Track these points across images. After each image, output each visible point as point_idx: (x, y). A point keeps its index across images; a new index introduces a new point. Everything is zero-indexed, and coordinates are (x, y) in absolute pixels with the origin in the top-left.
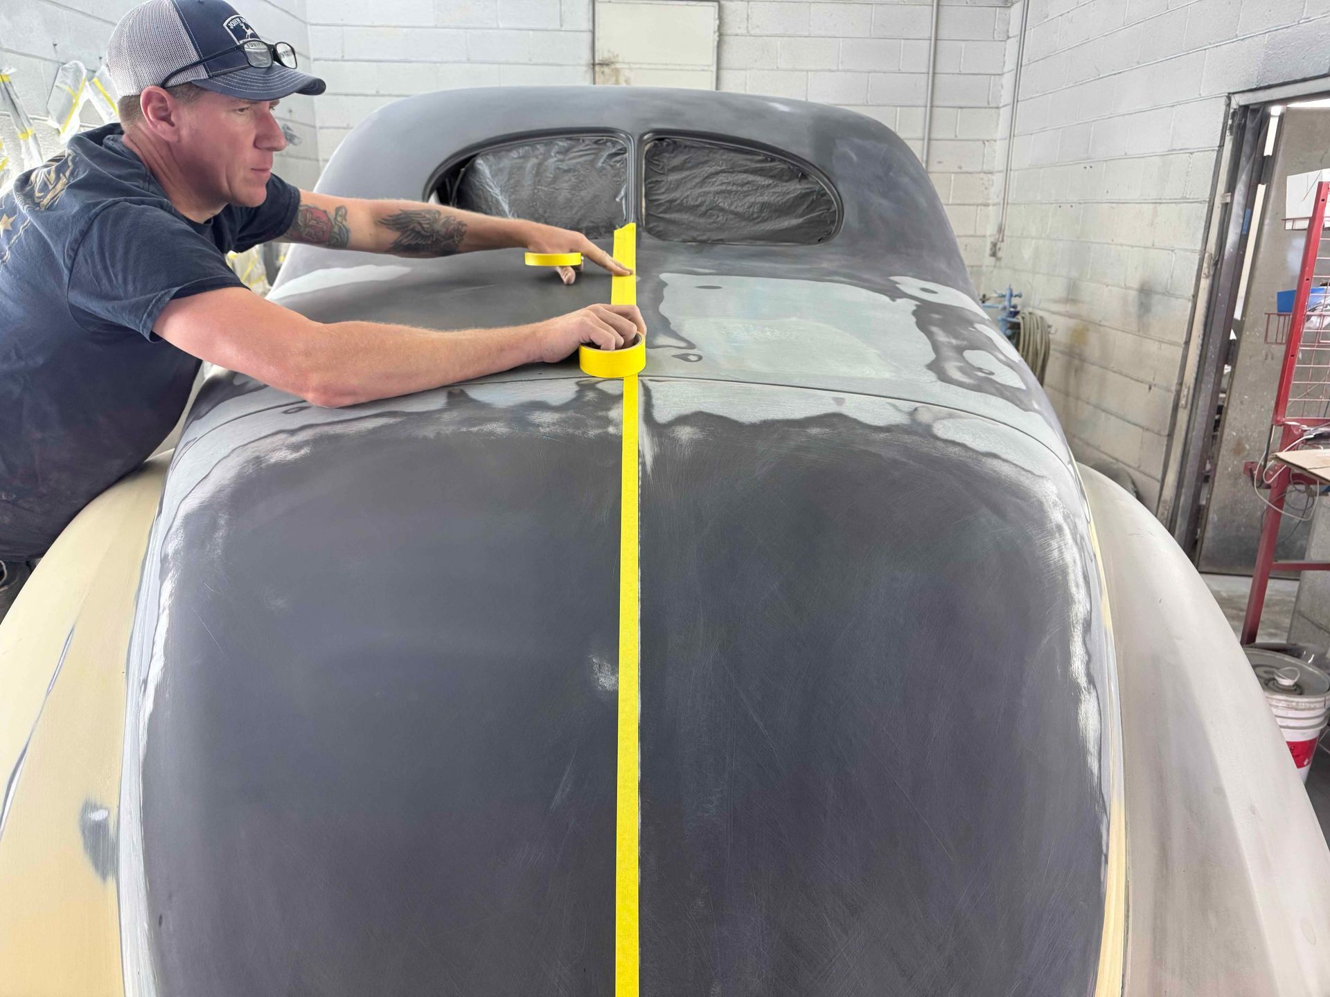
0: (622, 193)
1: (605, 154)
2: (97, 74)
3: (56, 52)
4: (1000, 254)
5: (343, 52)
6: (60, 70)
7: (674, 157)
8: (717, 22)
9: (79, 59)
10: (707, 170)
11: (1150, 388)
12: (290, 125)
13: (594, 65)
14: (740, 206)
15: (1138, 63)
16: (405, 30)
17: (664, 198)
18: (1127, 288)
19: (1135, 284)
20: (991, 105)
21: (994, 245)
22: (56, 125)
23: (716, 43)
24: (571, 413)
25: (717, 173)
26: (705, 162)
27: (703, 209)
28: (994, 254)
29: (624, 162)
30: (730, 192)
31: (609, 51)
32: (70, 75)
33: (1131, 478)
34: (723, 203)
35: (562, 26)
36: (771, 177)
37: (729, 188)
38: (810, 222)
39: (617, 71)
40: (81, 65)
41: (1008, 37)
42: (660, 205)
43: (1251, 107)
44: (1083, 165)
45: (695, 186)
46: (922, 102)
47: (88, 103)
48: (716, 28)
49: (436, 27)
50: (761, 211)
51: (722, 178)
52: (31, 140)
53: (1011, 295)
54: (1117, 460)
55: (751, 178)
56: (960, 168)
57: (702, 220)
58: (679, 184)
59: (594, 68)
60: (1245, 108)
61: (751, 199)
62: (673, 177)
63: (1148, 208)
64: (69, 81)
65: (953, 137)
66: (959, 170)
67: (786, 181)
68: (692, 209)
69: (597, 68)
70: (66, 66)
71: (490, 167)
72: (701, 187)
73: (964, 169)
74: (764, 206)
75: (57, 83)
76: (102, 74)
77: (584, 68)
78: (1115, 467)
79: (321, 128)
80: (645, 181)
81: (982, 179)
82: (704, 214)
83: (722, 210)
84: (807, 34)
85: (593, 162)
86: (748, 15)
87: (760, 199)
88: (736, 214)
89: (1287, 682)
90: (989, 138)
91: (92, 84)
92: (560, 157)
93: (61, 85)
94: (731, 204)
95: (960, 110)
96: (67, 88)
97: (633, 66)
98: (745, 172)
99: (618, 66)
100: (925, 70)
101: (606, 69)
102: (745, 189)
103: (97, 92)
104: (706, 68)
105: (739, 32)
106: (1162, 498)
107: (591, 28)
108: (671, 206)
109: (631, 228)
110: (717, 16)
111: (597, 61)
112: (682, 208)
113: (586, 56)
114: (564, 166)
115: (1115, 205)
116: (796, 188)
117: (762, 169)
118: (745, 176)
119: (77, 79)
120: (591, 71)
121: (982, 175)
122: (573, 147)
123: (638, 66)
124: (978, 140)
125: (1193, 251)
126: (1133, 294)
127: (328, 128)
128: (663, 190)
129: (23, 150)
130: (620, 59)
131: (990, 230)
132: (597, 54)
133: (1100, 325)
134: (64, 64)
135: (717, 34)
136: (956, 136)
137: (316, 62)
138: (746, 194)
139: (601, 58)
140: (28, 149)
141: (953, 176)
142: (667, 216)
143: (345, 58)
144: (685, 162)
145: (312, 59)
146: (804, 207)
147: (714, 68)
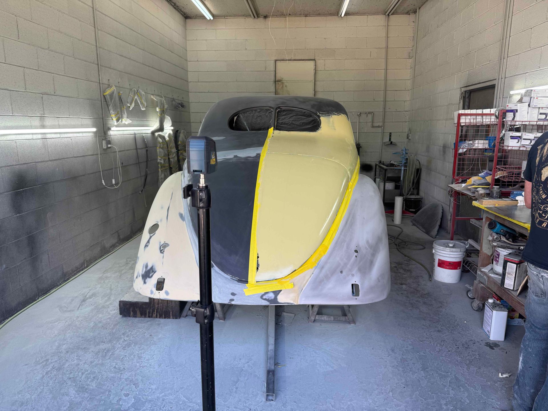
0: (271, 121)
1: (268, 112)
2: (138, 91)
3: (130, 86)
4: (410, 138)
5: (198, 79)
6: (131, 91)
7: (284, 113)
8: (315, 67)
9: (135, 88)
10: (291, 115)
11: (446, 177)
12: (183, 102)
13: (275, 81)
14: (298, 123)
15: (441, 78)
16: (217, 72)
17: (281, 122)
18: (440, 146)
19: (442, 145)
20: (406, 89)
21: (408, 135)
22: (129, 105)
23: (314, 73)
24: (255, 158)
25: (293, 116)
26: (291, 113)
27: (289, 124)
28: (408, 138)
29: (272, 114)
30: (296, 120)
31: (280, 77)
32: (133, 92)
33: (442, 206)
34: (294, 122)
35: (266, 70)
36: (305, 117)
37: (296, 119)
38: (313, 126)
39: (283, 83)
40: (136, 90)
41: (411, 68)
42: (280, 123)
43: (467, 91)
44: (429, 109)
45: (288, 119)
46: (383, 89)
47: (136, 99)
48: (314, 69)
49: (227, 71)
50: (303, 124)
51: (294, 117)
52: (125, 109)
53: (405, 150)
54: (439, 201)
55: (301, 117)
56: (396, 110)
57: (289, 126)
58: (284, 118)
59: (275, 82)
60: (466, 91)
61: (301, 121)
62: (283, 117)
63: (445, 121)
64: (132, 94)
65: (394, 100)
66: (396, 111)
67: (309, 117)
68: (287, 124)
69: (276, 83)
70: (132, 90)
71: (242, 116)
72: (289, 119)
73: (398, 110)
74: (303, 123)
75: (130, 95)
76: (140, 91)
77: (272, 83)
78: (438, 203)
79: (191, 102)
80: (277, 118)
81: (404, 113)
82: (289, 125)
83: (293, 124)
84: (344, 69)
85: (265, 114)
86: (325, 64)
87: (303, 122)
88: (297, 125)
89: (451, 245)
90: (406, 100)
91: (137, 94)
92: (258, 113)
93: (131, 95)
94: (295, 123)
95: (395, 91)
96: (132, 96)
97: (288, 81)
98: (300, 115)
99: (283, 81)
100: (383, 79)
101: (279, 83)
102: (299, 119)
103: (138, 96)
104: (311, 81)
105: (321, 69)
106: (450, 211)
107: (275, 70)
108: (282, 123)
109: (272, 128)
110: (314, 65)
111: (276, 80)
112: (285, 124)
113: (273, 78)
114: (259, 115)
115: (437, 121)
116: (311, 119)
117: (304, 115)
118: (300, 116)
119: (134, 94)
120: (275, 83)
121: (404, 112)
122: (261, 111)
123: (289, 81)
124: (403, 101)
125: (454, 134)
126: (442, 148)
127: (193, 102)
128: (281, 120)
129: (123, 112)
130: (284, 79)
131: (407, 130)
132: (276, 77)
133: (434, 159)
134: (132, 89)
135: (314, 70)
136: (395, 100)
137: (190, 83)
138: (300, 120)
139: (278, 79)
140: (124, 112)
141: (394, 113)
142: (281, 126)
143: (199, 81)
144: (286, 114)
145: (189, 82)
146: (312, 123)
147: (314, 81)
